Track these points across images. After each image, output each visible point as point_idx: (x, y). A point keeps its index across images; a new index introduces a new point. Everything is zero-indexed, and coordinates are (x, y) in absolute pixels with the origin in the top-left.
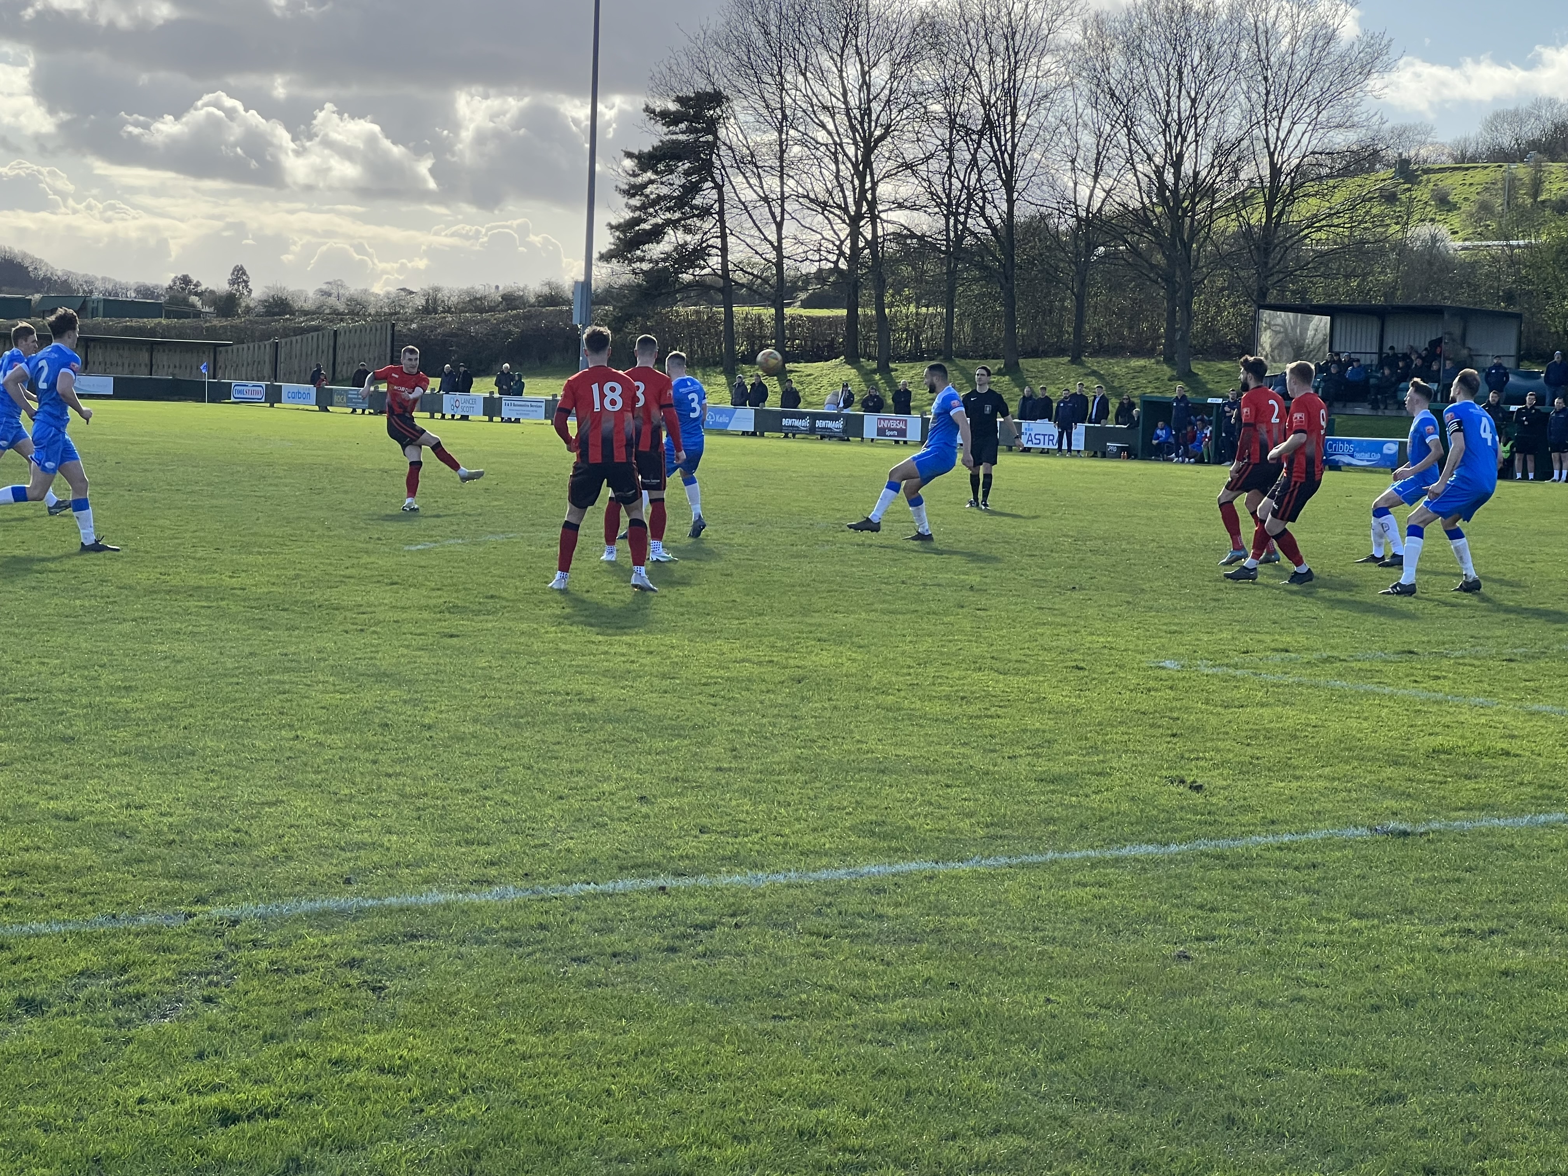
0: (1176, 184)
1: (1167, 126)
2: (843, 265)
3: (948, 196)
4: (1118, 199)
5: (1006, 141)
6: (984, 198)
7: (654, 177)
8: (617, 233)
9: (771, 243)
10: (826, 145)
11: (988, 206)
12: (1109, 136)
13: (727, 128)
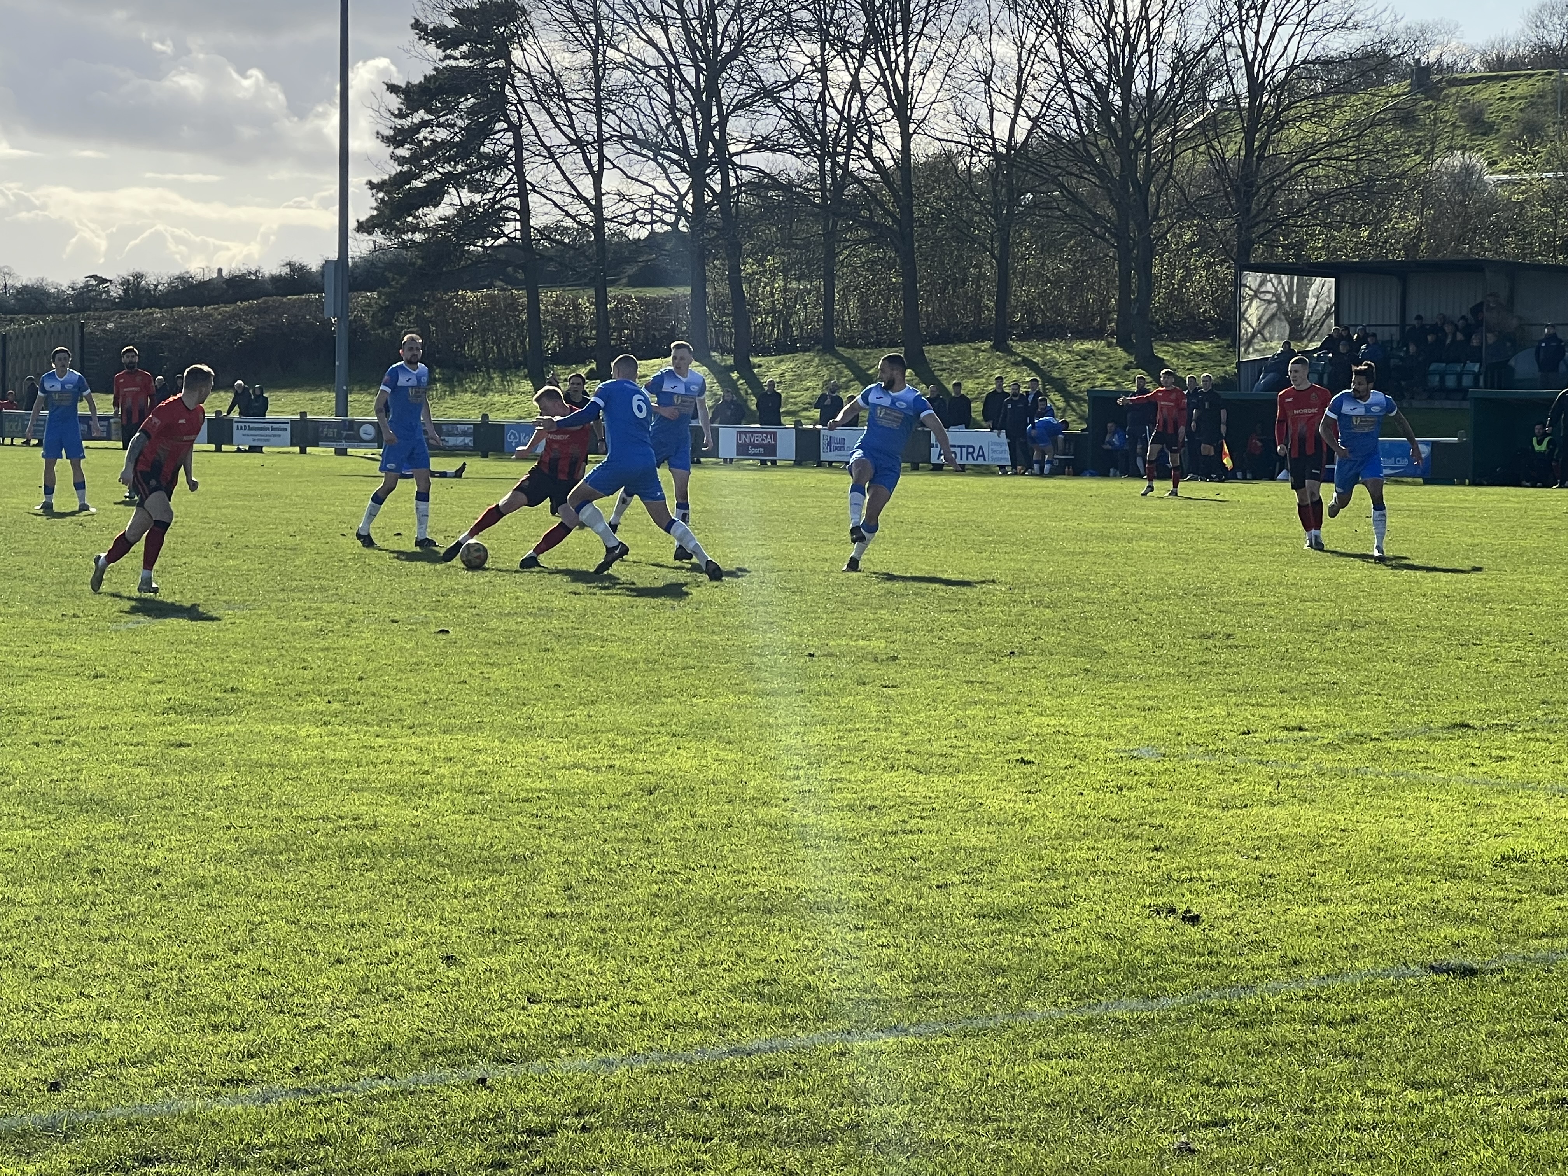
0: (1125, 107)
1: (1111, 31)
2: (683, 226)
3: (822, 132)
4: (1048, 130)
5: (898, 56)
6: (871, 134)
7: (427, 117)
8: (381, 195)
9: (586, 201)
10: (657, 68)
11: (874, 142)
12: (1034, 46)
13: (523, 50)
